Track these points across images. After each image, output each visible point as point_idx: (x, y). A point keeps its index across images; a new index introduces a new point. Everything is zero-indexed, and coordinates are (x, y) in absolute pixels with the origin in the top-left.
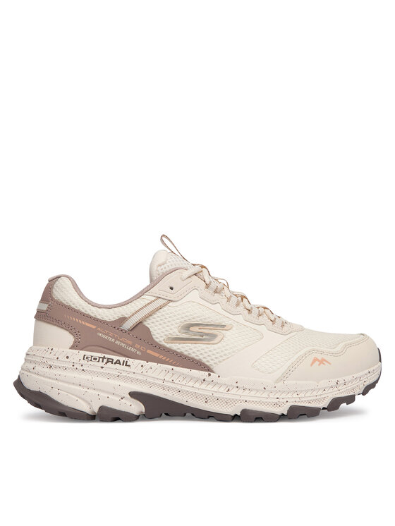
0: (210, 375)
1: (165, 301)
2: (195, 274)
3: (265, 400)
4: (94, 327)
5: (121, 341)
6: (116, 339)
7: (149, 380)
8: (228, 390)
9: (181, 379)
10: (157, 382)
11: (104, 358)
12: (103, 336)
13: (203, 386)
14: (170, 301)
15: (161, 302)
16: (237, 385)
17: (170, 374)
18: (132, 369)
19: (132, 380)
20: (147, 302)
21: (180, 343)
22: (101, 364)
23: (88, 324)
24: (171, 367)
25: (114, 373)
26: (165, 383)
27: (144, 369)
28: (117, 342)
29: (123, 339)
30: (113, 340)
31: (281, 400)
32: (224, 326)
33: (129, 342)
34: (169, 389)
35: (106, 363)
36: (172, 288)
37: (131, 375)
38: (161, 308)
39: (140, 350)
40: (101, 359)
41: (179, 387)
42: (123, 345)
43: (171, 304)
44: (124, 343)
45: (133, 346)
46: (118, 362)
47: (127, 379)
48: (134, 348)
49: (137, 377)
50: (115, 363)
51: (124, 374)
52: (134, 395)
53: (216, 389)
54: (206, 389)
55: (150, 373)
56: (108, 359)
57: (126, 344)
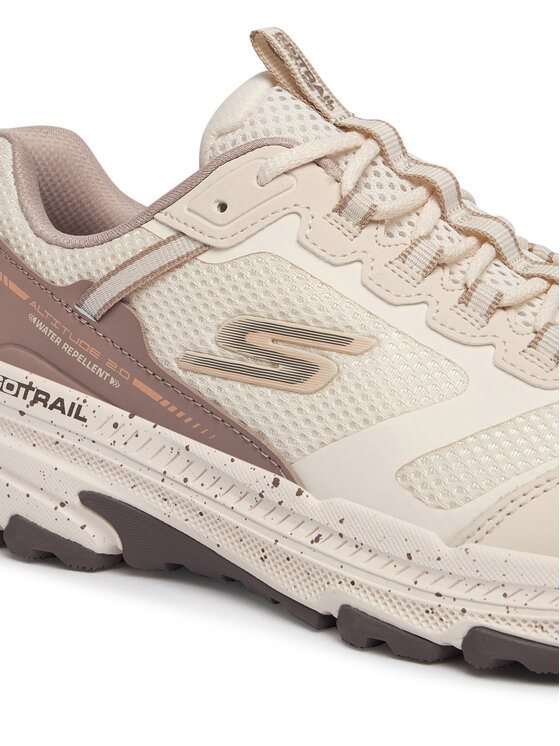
0: (276, 483)
1: (193, 247)
2: (317, 162)
3: (402, 593)
4: (24, 296)
5: (76, 347)
6: (65, 339)
7: (129, 467)
8: (317, 540)
9: (207, 479)
10: (146, 475)
11: (29, 387)
12: (40, 325)
13: (258, 514)
14: (207, 247)
15: (182, 247)
16: (341, 528)
17: (181, 462)
18: (91, 430)
19: (89, 461)
20: (150, 242)
21: (214, 377)
22: (20, 403)
23: (13, 287)
24: (185, 440)
25: (47, 433)
26: (167, 485)
27: (118, 436)
28: (65, 346)
29: (79, 342)
30: (58, 341)
31: (447, 604)
32: (346, 340)
33: (94, 353)
34: (178, 502)
35: (33, 403)
36: (223, 207)
37: (86, 447)
38: (178, 264)
39: (116, 377)
40: (23, 390)
41: (199, 502)
42: (80, 357)
43: (207, 257)
44: (81, 352)
45: (101, 364)
46: (59, 405)
47: (75, 455)
48: (105, 369)
49: (101, 456)
50: (51, 408)
51: (69, 440)
52: (93, 501)
53: (286, 528)
54: (263, 524)
55: (132, 450)
56: (39, 392)
57: (86, 354)
